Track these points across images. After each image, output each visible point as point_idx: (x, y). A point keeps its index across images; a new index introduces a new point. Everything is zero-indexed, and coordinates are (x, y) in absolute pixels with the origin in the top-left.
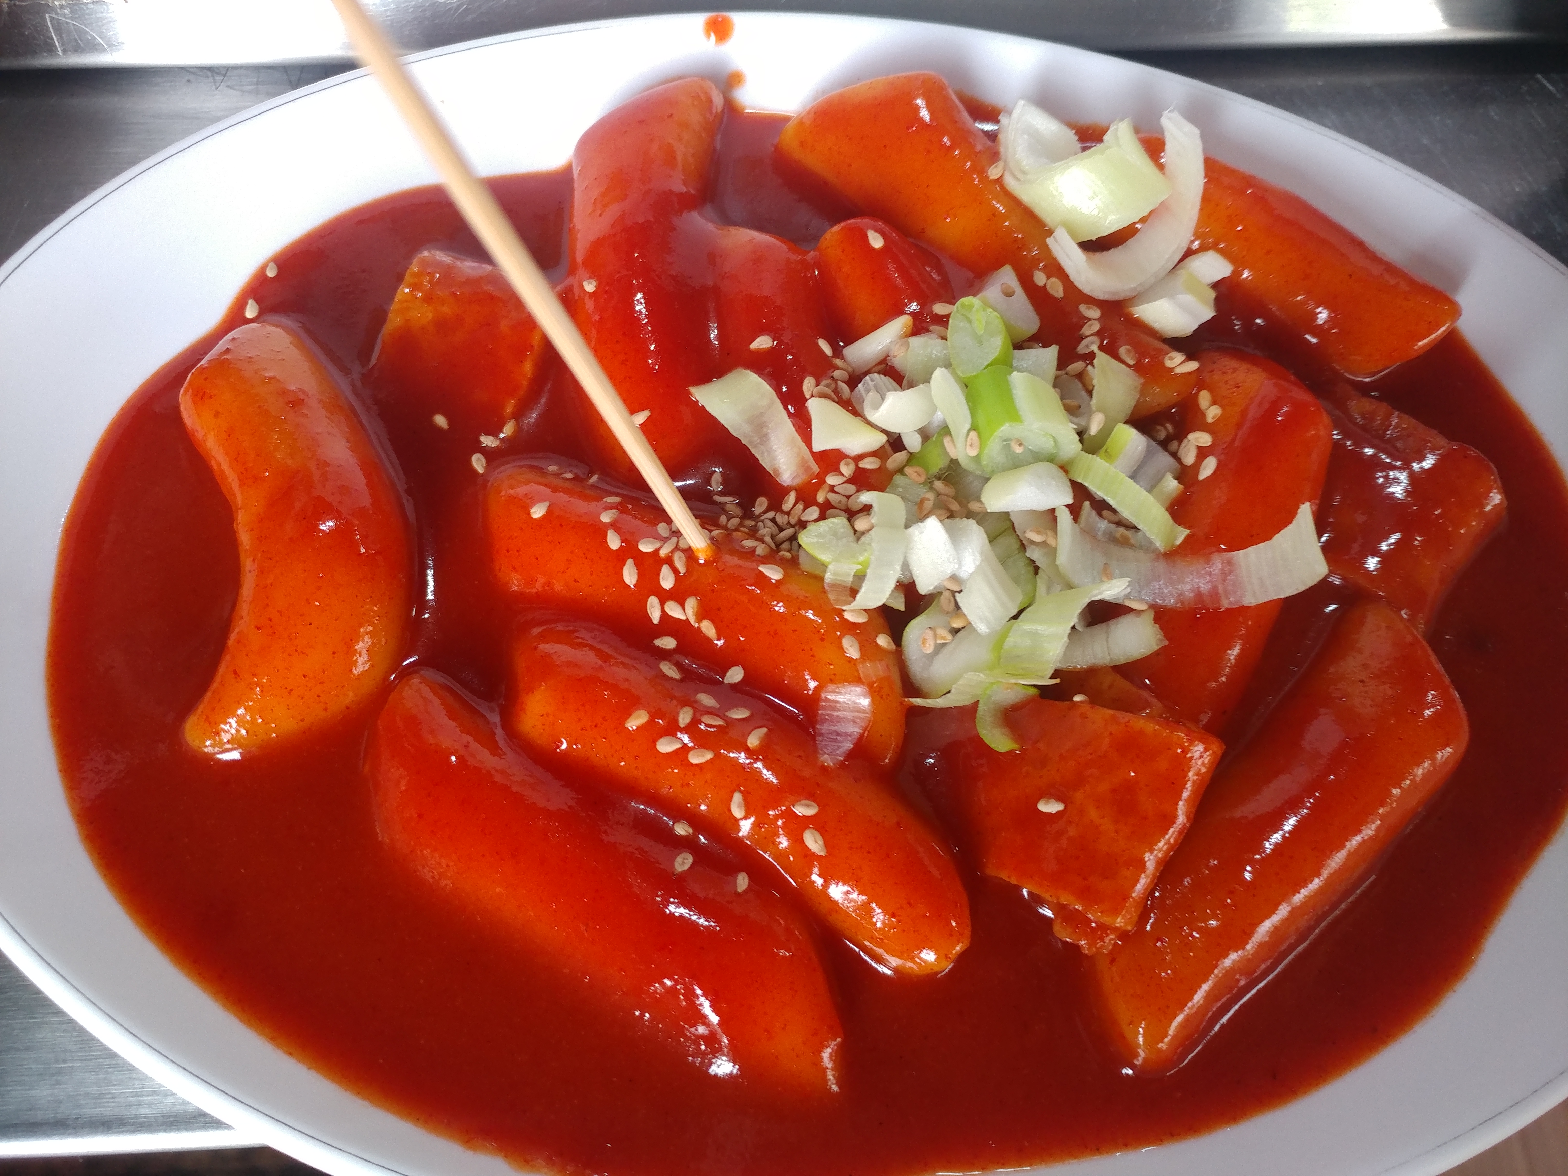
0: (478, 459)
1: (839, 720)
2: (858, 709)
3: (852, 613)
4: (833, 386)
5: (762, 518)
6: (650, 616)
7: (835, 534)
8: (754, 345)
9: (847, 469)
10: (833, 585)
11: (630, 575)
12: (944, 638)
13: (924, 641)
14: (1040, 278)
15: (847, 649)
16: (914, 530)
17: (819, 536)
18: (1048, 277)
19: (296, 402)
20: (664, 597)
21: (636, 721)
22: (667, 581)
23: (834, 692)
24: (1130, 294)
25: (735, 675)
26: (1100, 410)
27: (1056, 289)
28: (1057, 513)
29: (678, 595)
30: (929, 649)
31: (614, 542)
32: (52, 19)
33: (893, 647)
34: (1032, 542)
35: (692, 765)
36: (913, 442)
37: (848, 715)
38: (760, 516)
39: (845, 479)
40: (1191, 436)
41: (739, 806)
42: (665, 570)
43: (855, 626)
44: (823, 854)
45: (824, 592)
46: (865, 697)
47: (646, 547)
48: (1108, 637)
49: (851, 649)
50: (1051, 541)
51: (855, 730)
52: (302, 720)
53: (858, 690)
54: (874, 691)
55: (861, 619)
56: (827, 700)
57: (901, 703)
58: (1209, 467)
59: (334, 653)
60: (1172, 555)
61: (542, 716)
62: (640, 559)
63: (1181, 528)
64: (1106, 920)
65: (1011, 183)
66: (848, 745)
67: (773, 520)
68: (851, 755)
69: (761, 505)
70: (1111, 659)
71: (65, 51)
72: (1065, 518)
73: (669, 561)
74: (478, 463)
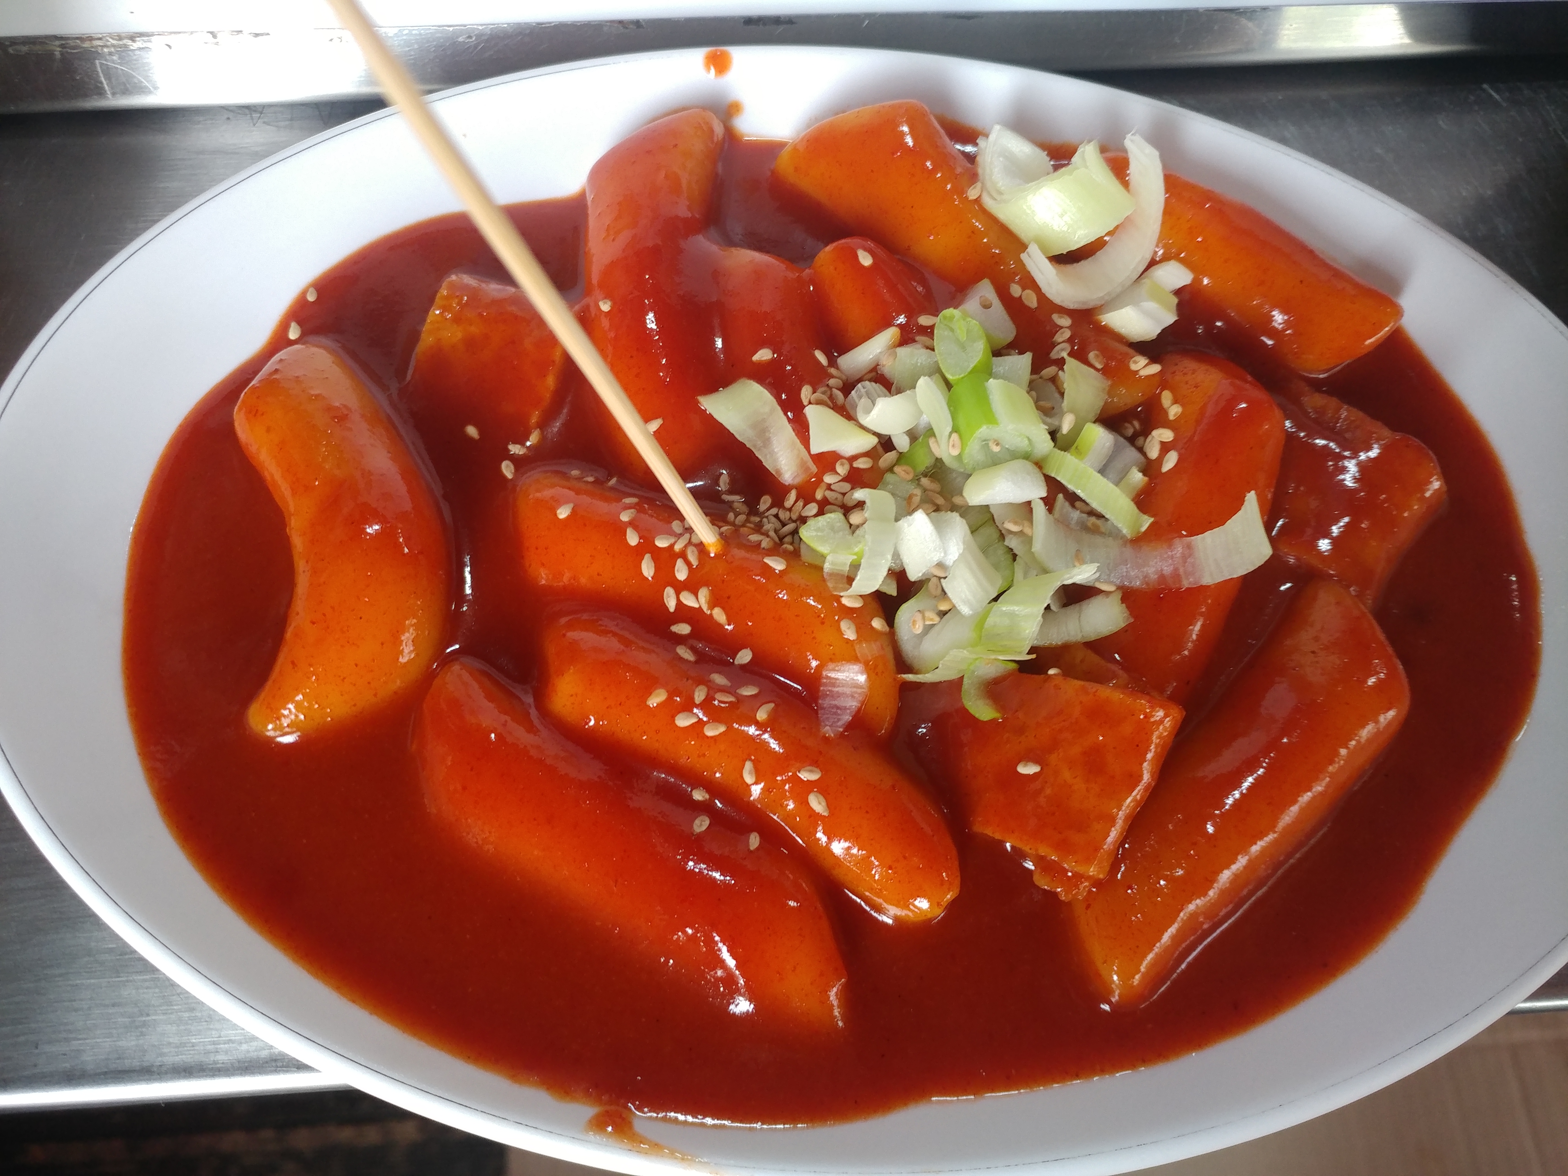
0: (507, 466)
1: (839, 695)
2: (857, 686)
3: (849, 599)
4: (829, 393)
5: (766, 514)
6: (667, 604)
7: (832, 528)
8: (756, 358)
9: (842, 469)
10: (831, 575)
11: (648, 569)
12: (932, 620)
13: (914, 622)
14: (1016, 290)
15: (845, 631)
16: (904, 523)
17: (818, 530)
18: (1024, 289)
19: (340, 417)
20: (679, 587)
21: (656, 699)
22: (681, 574)
23: (834, 670)
24: (1099, 303)
25: (744, 657)
26: (1071, 411)
27: (1031, 300)
28: (1033, 505)
29: (691, 585)
30: (918, 629)
31: (633, 539)
32: (101, 64)
33: (887, 629)
34: (1010, 532)
35: (708, 737)
36: (902, 443)
37: (848, 691)
38: (764, 512)
39: (840, 478)
40: (1155, 433)
41: (750, 773)
42: (680, 563)
43: (852, 610)
44: (826, 814)
45: (824, 580)
46: (862, 673)
47: (661, 543)
48: (1080, 617)
49: (849, 632)
50: (1027, 530)
51: (853, 704)
52: (355, 705)
53: (856, 667)
54: (870, 669)
55: (857, 604)
56: (828, 677)
57: (895, 679)
58: (1171, 461)
59: (382, 644)
60: (1139, 541)
61: (572, 696)
62: (658, 555)
63: (1145, 517)
64: (1080, 869)
65: (988, 203)
66: (847, 718)
67: (776, 516)
68: (849, 726)
69: (765, 502)
70: (1083, 636)
71: (114, 94)
72: (1040, 509)
73: (683, 555)
74: (507, 469)
